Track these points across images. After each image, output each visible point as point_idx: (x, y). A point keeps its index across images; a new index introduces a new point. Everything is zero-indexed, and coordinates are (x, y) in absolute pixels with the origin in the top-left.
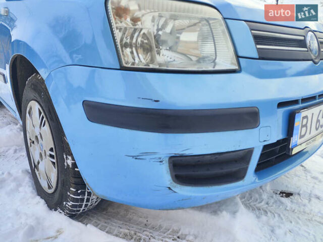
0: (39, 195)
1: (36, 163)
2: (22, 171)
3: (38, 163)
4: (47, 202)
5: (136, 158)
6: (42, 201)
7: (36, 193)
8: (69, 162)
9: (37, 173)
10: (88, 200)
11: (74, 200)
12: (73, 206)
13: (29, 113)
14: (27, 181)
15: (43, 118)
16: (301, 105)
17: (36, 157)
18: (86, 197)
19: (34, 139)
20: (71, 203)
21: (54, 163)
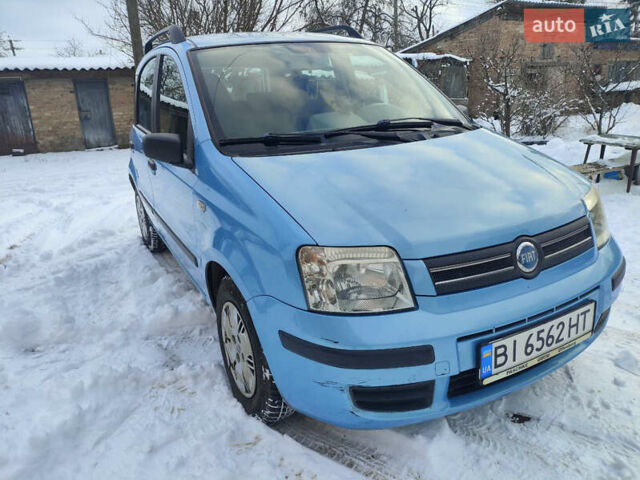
0: (235, 397)
1: (232, 362)
2: (215, 366)
3: (235, 363)
4: (244, 406)
5: (322, 384)
6: (240, 405)
7: (232, 394)
8: (267, 375)
9: (233, 371)
10: (284, 410)
11: (271, 409)
12: (270, 415)
13: (226, 310)
14: (220, 377)
15: (241, 325)
16: (494, 334)
17: (232, 355)
18: (282, 407)
19: (230, 338)
20: (268, 412)
21: (252, 371)
